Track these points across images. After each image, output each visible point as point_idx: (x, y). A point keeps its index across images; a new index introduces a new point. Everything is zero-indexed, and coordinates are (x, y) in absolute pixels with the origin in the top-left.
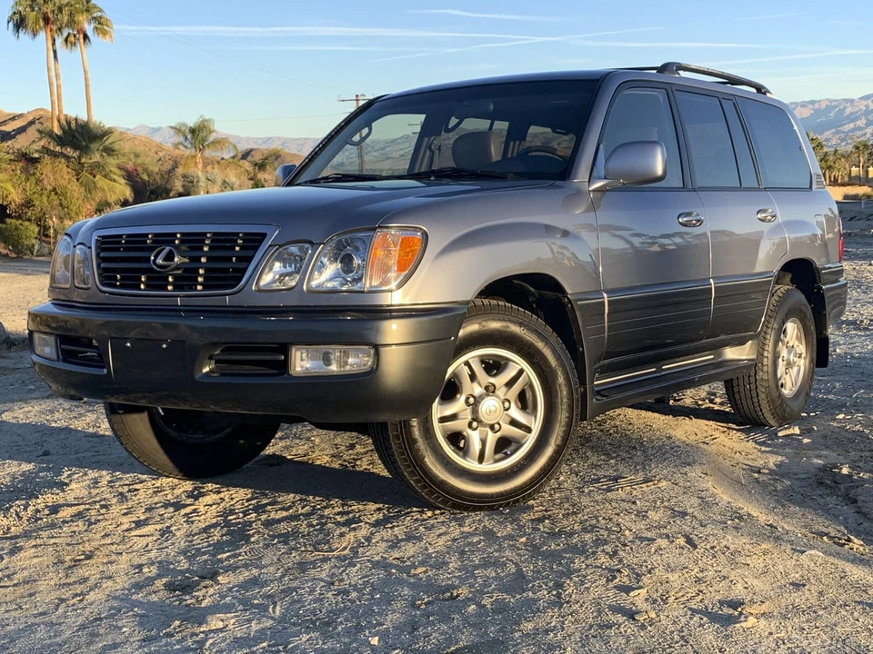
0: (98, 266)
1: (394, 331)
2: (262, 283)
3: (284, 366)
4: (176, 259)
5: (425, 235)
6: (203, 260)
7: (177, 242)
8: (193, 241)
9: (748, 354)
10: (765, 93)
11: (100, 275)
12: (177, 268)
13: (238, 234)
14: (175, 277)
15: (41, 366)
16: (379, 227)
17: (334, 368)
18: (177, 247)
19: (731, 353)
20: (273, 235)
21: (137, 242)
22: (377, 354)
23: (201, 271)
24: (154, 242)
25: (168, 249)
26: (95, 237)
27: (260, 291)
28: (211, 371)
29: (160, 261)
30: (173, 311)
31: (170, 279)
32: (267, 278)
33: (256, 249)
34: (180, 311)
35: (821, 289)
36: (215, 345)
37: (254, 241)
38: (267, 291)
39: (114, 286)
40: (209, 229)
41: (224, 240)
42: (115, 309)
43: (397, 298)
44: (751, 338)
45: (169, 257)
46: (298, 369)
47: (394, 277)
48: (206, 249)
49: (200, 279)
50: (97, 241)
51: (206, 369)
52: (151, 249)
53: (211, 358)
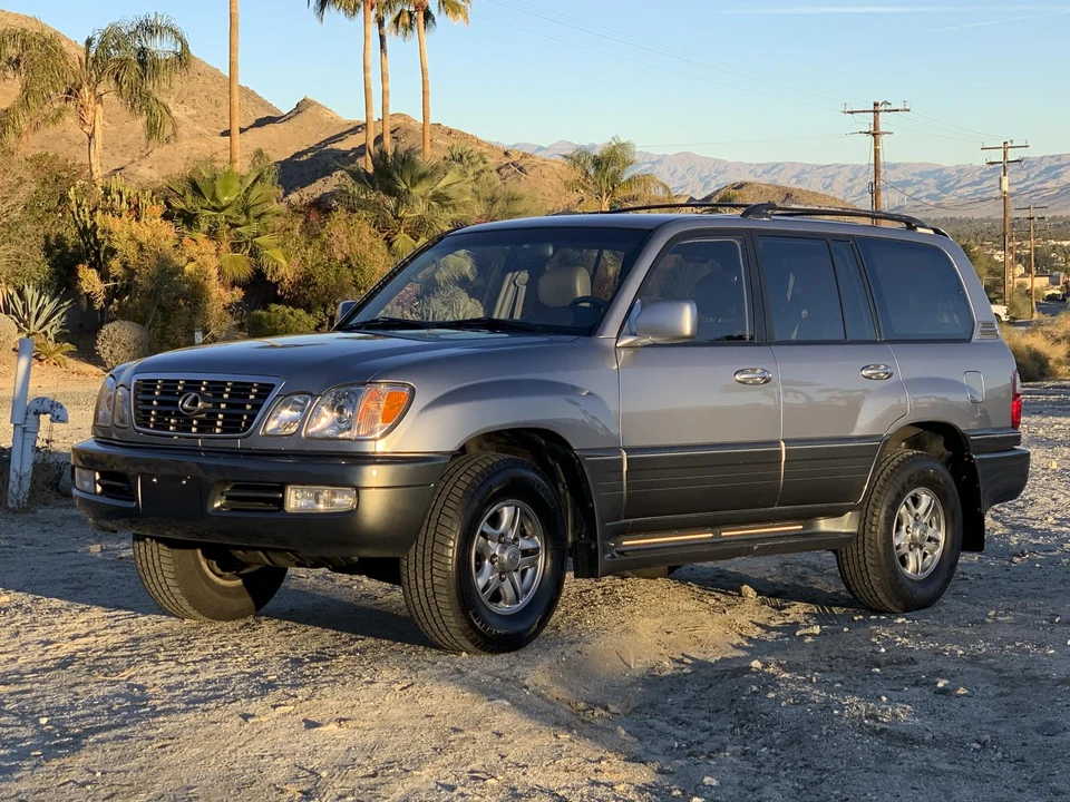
0: (136, 408)
1: (374, 475)
2: (268, 429)
3: (281, 502)
4: (200, 404)
5: (413, 391)
6: (223, 406)
7: (203, 389)
8: (216, 388)
9: (848, 527)
10: (915, 228)
11: (137, 415)
12: (201, 412)
13: (252, 384)
14: (200, 420)
15: (81, 498)
16: (370, 383)
17: (321, 507)
18: (200, 394)
19: (824, 525)
20: (280, 387)
21: (170, 386)
22: (358, 495)
23: (221, 416)
24: (185, 388)
25: (194, 395)
26: (134, 381)
27: (267, 435)
28: (222, 506)
29: (186, 406)
30: (195, 451)
31: (195, 422)
32: (272, 425)
33: (265, 398)
34: (200, 451)
35: (971, 458)
36: (226, 483)
37: (265, 390)
38: (274, 436)
39: (148, 427)
40: (230, 378)
41: (241, 390)
42: (147, 448)
43: (381, 447)
44: (851, 509)
45: (194, 402)
46: (292, 506)
47: (380, 427)
48: (226, 396)
49: (219, 423)
50: (136, 384)
51: (217, 505)
52: (181, 393)
53: (222, 494)
